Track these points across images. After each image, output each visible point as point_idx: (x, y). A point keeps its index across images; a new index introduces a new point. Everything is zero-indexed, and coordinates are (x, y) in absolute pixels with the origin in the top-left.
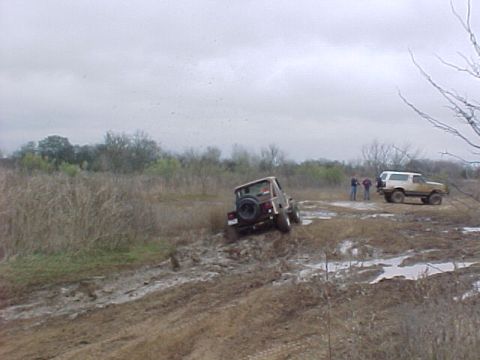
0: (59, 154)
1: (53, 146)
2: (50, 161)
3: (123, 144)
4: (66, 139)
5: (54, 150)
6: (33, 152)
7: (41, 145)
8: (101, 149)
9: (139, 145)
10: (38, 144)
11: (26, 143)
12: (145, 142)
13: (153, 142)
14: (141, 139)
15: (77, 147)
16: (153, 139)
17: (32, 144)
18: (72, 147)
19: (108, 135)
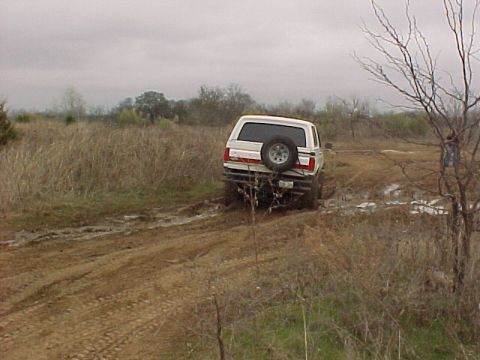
0: (155, 109)
1: (149, 102)
2: (144, 116)
3: (218, 97)
4: (162, 95)
5: (151, 106)
6: (130, 108)
7: (138, 101)
8: (196, 103)
9: (233, 98)
10: (135, 100)
11: (123, 99)
12: (239, 96)
13: (247, 96)
14: (235, 92)
15: (173, 102)
16: (246, 92)
17: (129, 100)
18: (167, 102)
19: (202, 90)
